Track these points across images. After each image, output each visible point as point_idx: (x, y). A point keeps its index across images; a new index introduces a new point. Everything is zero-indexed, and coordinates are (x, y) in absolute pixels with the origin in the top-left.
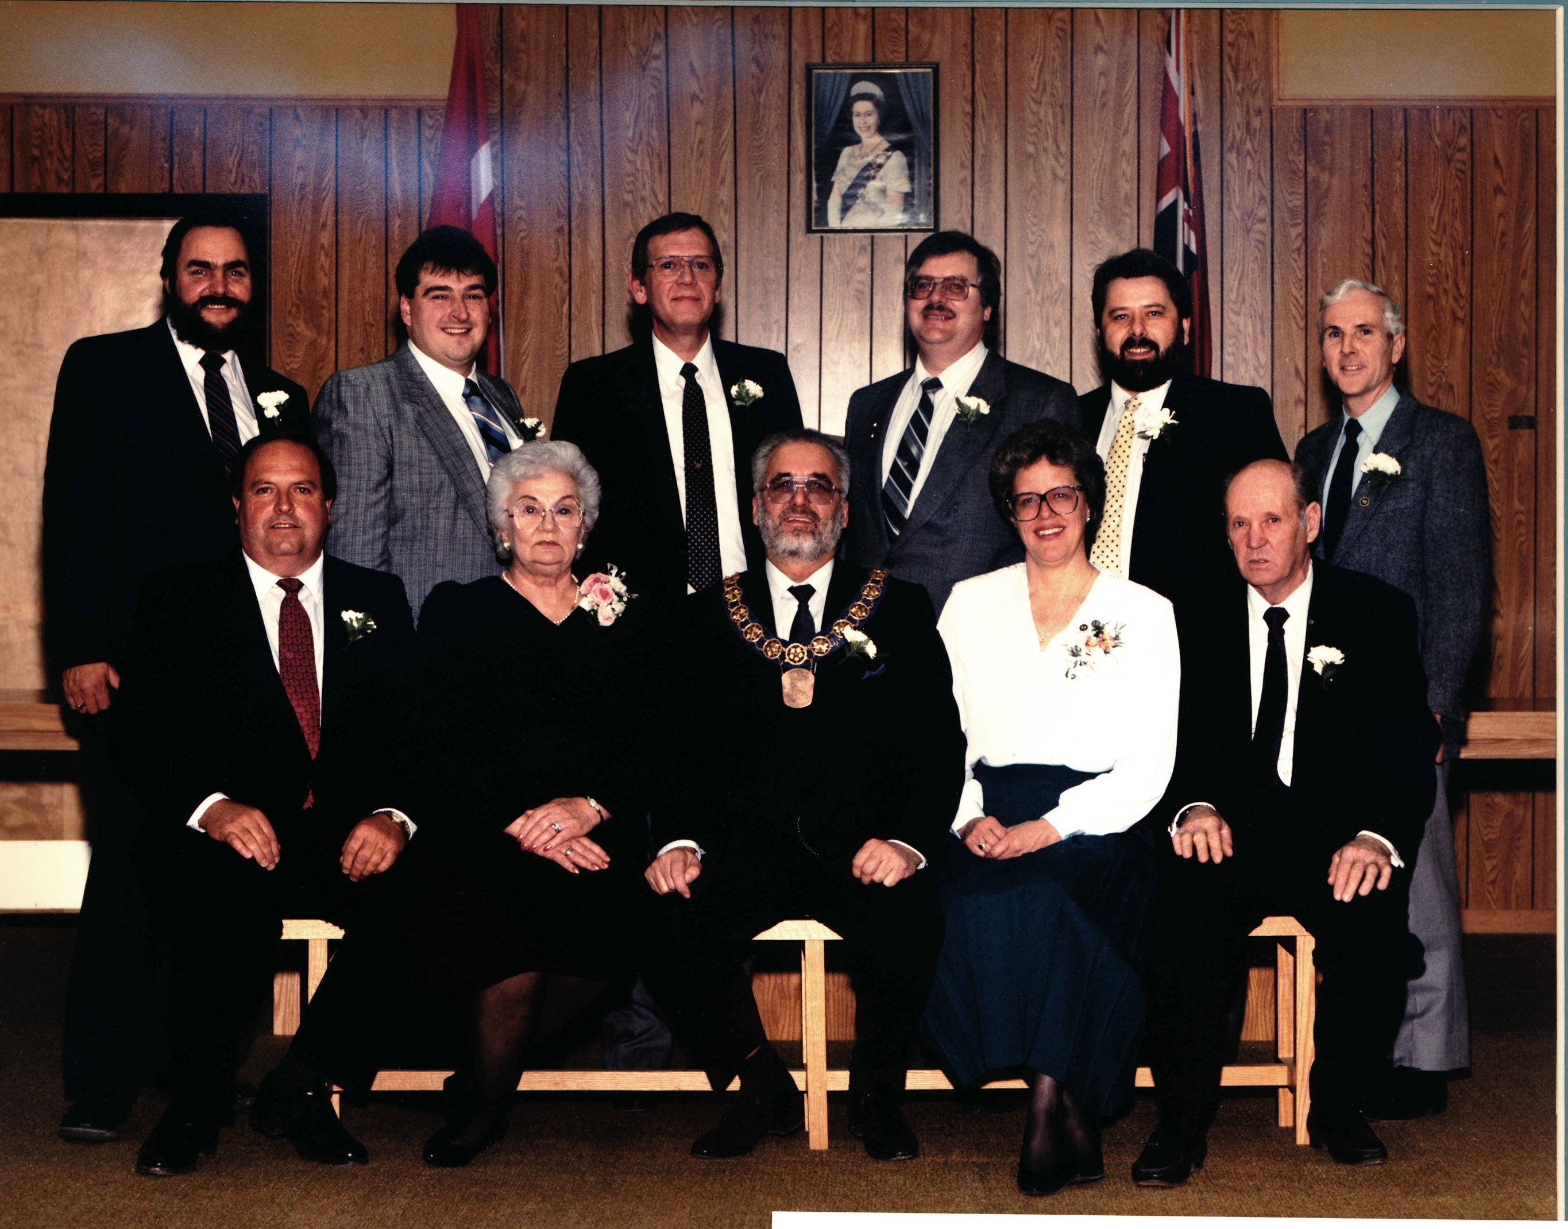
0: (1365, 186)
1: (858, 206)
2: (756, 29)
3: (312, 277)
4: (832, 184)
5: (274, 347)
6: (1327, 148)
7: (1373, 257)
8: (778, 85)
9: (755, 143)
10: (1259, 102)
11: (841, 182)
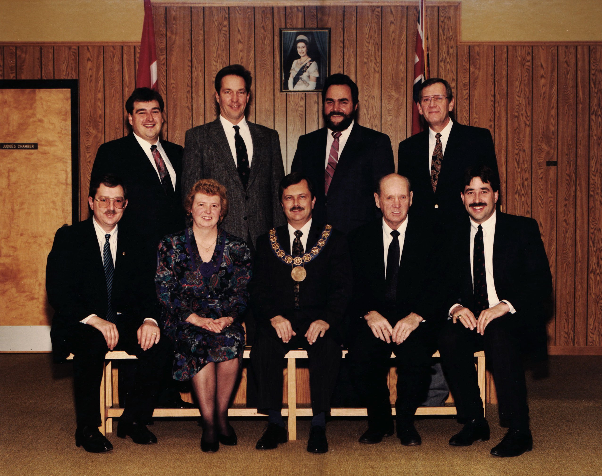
0: (491, 75)
1: (300, 82)
2: (263, 16)
3: (95, 110)
4: (290, 74)
5: (81, 137)
6: (477, 60)
7: (495, 102)
8: (270, 36)
9: (263, 59)
10: (452, 43)
11: (293, 74)
